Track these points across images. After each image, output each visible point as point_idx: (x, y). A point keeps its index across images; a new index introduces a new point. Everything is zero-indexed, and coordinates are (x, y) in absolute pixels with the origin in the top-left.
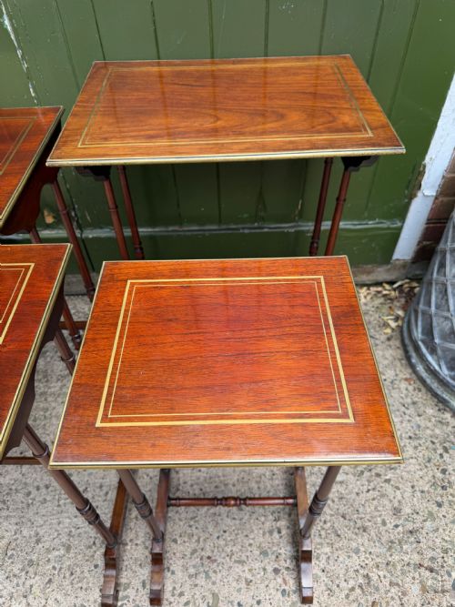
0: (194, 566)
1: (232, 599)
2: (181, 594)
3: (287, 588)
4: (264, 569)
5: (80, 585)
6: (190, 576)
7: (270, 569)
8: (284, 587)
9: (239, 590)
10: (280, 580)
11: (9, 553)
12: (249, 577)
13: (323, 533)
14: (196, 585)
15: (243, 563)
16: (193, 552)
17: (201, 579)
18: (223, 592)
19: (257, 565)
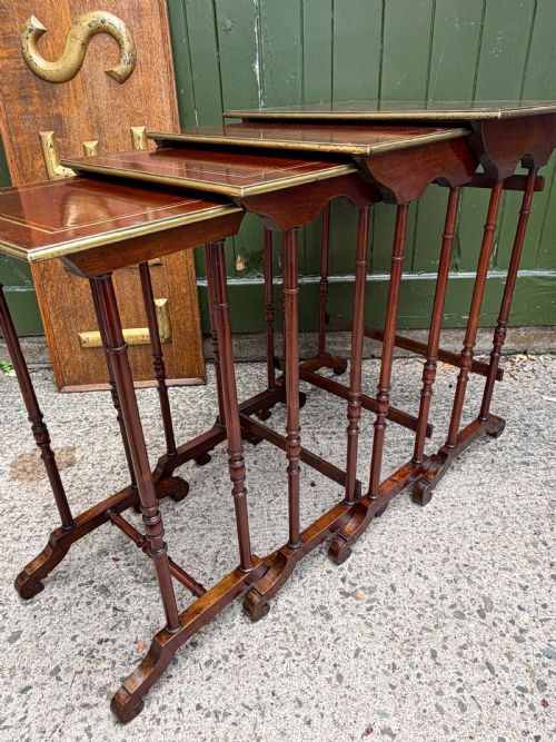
0: (450, 573)
1: (509, 602)
2: (442, 598)
4: (540, 576)
5: (314, 588)
6: (449, 582)
7: (546, 575)
9: (515, 594)
11: (220, 560)
12: (523, 582)
14: (459, 590)
15: (511, 570)
16: (445, 560)
17: (463, 584)
18: (496, 596)
19: (529, 572)
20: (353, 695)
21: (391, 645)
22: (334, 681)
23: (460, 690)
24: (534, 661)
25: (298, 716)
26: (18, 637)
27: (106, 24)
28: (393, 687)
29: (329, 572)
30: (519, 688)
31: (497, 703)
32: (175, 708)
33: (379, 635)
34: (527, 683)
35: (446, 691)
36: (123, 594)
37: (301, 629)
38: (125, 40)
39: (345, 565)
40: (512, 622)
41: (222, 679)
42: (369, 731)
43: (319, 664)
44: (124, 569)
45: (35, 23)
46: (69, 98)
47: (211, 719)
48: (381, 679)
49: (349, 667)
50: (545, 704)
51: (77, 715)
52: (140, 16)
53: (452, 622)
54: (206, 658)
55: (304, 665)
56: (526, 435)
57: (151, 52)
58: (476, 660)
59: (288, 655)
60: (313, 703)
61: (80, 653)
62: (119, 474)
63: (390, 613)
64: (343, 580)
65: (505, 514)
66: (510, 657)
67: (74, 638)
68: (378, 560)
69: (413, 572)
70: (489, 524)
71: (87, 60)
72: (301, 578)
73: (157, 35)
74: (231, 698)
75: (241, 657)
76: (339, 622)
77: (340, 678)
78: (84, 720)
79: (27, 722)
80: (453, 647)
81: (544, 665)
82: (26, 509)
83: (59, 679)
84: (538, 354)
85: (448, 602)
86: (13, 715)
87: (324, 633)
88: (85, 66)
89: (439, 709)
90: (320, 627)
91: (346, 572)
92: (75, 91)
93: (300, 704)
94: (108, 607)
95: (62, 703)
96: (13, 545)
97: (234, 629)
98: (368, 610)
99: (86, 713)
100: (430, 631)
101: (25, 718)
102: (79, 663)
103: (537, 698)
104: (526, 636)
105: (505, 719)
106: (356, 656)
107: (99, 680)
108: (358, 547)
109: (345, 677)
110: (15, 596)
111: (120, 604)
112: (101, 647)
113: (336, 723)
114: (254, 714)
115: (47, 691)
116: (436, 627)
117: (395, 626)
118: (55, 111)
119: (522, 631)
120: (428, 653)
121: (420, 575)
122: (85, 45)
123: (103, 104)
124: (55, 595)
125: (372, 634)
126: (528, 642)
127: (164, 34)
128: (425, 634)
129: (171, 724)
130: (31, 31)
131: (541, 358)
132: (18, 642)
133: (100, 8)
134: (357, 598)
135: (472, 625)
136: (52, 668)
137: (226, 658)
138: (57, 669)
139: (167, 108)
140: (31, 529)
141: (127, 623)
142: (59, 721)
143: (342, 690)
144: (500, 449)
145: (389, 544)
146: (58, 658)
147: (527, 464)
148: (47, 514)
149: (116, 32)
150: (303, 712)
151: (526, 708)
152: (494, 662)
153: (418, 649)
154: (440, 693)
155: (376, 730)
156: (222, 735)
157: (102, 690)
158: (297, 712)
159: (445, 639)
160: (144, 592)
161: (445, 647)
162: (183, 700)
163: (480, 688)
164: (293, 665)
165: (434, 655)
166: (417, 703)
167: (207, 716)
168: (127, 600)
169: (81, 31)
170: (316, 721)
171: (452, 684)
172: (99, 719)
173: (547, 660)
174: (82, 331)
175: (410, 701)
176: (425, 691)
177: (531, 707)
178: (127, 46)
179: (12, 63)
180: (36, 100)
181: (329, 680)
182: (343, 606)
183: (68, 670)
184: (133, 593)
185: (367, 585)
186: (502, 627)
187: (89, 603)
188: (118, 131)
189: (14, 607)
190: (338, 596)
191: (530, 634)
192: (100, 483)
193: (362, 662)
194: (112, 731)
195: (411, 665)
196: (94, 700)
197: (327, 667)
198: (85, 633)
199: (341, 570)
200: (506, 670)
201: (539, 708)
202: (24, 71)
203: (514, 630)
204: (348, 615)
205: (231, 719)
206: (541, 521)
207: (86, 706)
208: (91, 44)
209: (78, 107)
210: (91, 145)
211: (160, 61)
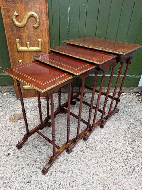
0: (108, 143)
1: (120, 149)
2: (107, 148)
3: (133, 147)
4: (126, 144)
5: (81, 146)
6: (108, 145)
7: (127, 143)
8: (132, 147)
9: (121, 147)
10: (130, 146)
11: (60, 140)
12: (123, 145)
13: (138, 137)
14: (110, 147)
15: (120, 142)
16: (107, 140)
17: (111, 145)
18: (117, 148)
19: (124, 143)
20: (90, 168)
21: (97, 158)
22: (86, 165)
23: (110, 167)
24: (124, 161)
25: (79, 172)
26: (19, 157)
27: (34, 15)
28: (98, 166)
29: (83, 143)
30: (122, 166)
31: (118, 169)
32: (55, 171)
33: (94, 156)
34: (123, 165)
35: (108, 167)
36: (40, 148)
37: (79, 155)
38: (38, 19)
39: (87, 141)
40: (120, 153)
41: (64, 165)
42: (93, 175)
43: (83, 162)
44: (40, 142)
45: (16, 13)
46: (23, 31)
47: (62, 173)
48: (95, 165)
49: (89, 163)
50: (126, 169)
51: (35, 173)
52: (41, 13)
53: (109, 153)
54: (60, 161)
55: (80, 162)
56: (123, 112)
57: (44, 22)
58: (113, 161)
59: (77, 160)
60: (82, 170)
61: (33, 161)
62: (35, 120)
63: (97, 151)
64: (87, 145)
65: (119, 130)
66: (120, 160)
67: (31, 157)
68: (93, 140)
69: (101, 143)
70: (116, 132)
71: (28, 23)
72: (78, 144)
73: (45, 18)
74: (66, 169)
75: (67, 161)
76: (86, 153)
77: (87, 165)
78: (36, 174)
79: (24, 175)
80: (109, 158)
81: (126, 161)
82: (15, 129)
83: (29, 166)
84: (126, 93)
85: (108, 149)
86: (21, 173)
87: (83, 156)
88: (27, 24)
89: (107, 170)
90: (82, 155)
91: (87, 143)
92: (25, 30)
93: (80, 170)
94: (37, 151)
95: (31, 171)
96: (14, 137)
97: (65, 155)
98: (92, 151)
99: (36, 173)
100: (104, 155)
101: (23, 174)
102: (33, 163)
103: (125, 168)
104: (123, 156)
105: (119, 172)
106: (90, 160)
107: (38, 166)
108: (89, 138)
109: (88, 164)
110: (16, 148)
111: (40, 150)
112: (37, 159)
113: (87, 173)
114: (71, 172)
115: (27, 169)
116: (106, 154)
117: (98, 154)
118: (20, 34)
119: (122, 155)
120: (104, 159)
121: (102, 143)
123: (31, 33)
124: (25, 148)
125: (93, 156)
126: (123, 157)
127: (47, 18)
128: (104, 156)
129: (54, 174)
130: (15, 15)
131: (127, 94)
132: (19, 159)
133: (32, 11)
134: (89, 148)
135: (113, 154)
136: (27, 164)
137: (64, 161)
138: (29, 164)
139: (47, 35)
140: (17, 133)
141: (42, 154)
142: (31, 174)
143: (88, 167)
144: (118, 116)
145: (96, 137)
146: (28, 162)
147: (123, 119)
148: (20, 130)
149: (36, 17)
150: (80, 172)
151: (123, 170)
152: (117, 161)
153: (102, 159)
154: (107, 167)
155: (95, 174)
156: (65, 176)
157: (39, 168)
158: (79, 171)
159: (107, 156)
160: (45, 147)
161: (107, 158)
162: (56, 170)
163: (114, 166)
164: (78, 162)
165: (105, 160)
166: (102, 169)
167: (61, 173)
168: (41, 149)
169: (27, 16)
170: (83, 173)
171: (109, 165)
172: (39, 174)
173: (127, 160)
174: (24, 85)
175: (101, 169)
176: (104, 167)
177: (124, 169)
178: (38, 20)
179: (10, 22)
180: (15, 31)
181: (85, 165)
182: (87, 150)
183: (31, 164)
184: (42, 148)
185: (91, 146)
186: (118, 154)
187: (33, 150)
188: (35, 40)
189: (16, 151)
190: (86, 148)
191: (124, 155)
192: (31, 123)
193: (91, 161)
194: (42, 176)
195: (101, 162)
196: (37, 170)
197: (84, 163)
198: (33, 156)
199: (86, 142)
200: (119, 162)
201: (125, 170)
202: (13, 24)
203: (121, 155)
204: (88, 152)
205: (66, 173)
206: (126, 132)
207: (36, 171)
208: (29, 19)
209: (25, 34)
210: (28, 43)
211: (46, 24)
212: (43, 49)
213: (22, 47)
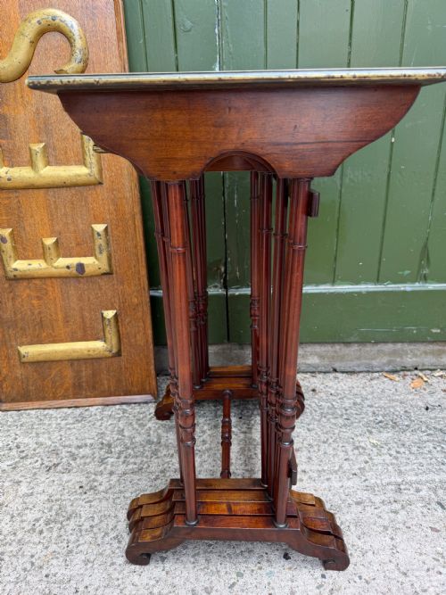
27: (57, 21)
38: (77, 37)
46: (15, 97)
52: (94, 14)
57: (104, 51)
71: (35, 59)
73: (112, 34)
88: (33, 65)
122: (34, 43)
127: (118, 33)
133: (51, 6)
149: (66, 30)
169: (30, 29)
174: (22, 344)
178: (79, 43)
208: (42, 43)
209: (25, 107)
210: (38, 147)
211: (114, 60)
212: (106, 174)
213: (12, 166)
